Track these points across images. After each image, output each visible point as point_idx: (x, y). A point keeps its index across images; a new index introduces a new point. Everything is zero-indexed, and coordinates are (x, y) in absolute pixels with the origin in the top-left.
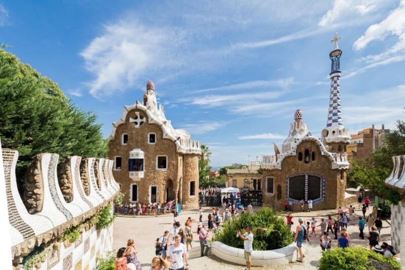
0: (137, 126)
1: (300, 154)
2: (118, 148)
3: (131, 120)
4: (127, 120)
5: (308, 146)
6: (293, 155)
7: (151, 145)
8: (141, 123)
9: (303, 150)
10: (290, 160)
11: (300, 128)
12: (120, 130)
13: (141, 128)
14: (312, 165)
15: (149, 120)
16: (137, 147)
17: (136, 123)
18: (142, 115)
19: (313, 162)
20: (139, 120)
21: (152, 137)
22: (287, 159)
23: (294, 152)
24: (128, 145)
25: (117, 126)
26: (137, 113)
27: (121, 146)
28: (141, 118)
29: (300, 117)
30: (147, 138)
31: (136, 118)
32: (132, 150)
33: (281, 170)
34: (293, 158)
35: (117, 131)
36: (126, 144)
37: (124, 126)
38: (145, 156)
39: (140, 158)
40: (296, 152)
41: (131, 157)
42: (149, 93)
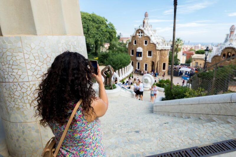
0: (140, 37)
1: (224, 55)
2: (132, 46)
3: (138, 34)
4: (136, 34)
5: (230, 50)
6: (219, 55)
7: (145, 46)
8: (142, 35)
9: (226, 53)
10: (217, 58)
11: (230, 38)
12: (133, 39)
13: (142, 38)
14: (231, 62)
15: (145, 35)
16: (140, 46)
17: (139, 35)
18: (142, 32)
19: (232, 60)
20: (141, 34)
21: (146, 42)
22: (216, 57)
23: (220, 53)
24: (136, 45)
25: (132, 36)
26: (140, 31)
27: (133, 45)
28: (142, 33)
29: (233, 31)
30: (143, 42)
31: (139, 33)
32: (138, 47)
33: (210, 63)
34: (219, 57)
35: (132, 39)
36: (135, 45)
37: (135, 37)
38: (143, 50)
39: (140, 51)
40: (221, 54)
41: (137, 51)
42: (146, 19)
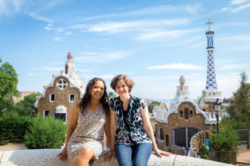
0: (62, 89)
1: (181, 112)
2: (47, 104)
3: (58, 84)
4: (55, 84)
5: (187, 106)
6: (175, 113)
7: (71, 103)
8: (65, 86)
9: (183, 109)
10: (174, 116)
11: (182, 91)
12: (49, 91)
13: (65, 91)
14: (190, 121)
15: (70, 85)
16: (61, 104)
17: (61, 86)
18: (66, 81)
19: (191, 118)
20: (63, 84)
21: (72, 97)
22: (172, 116)
23: (176, 110)
24: (55, 102)
25: (47, 88)
26: (62, 80)
27: (49, 102)
28: (65, 82)
29: (183, 82)
30: (68, 98)
31: (61, 83)
32: (58, 106)
33: (167, 124)
34: (176, 115)
35: (46, 92)
36: (53, 101)
37: (52, 89)
38: (68, 111)
39: (63, 112)
40: (178, 111)
41: (57, 112)
42: (69, 61)
